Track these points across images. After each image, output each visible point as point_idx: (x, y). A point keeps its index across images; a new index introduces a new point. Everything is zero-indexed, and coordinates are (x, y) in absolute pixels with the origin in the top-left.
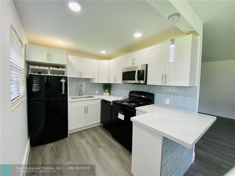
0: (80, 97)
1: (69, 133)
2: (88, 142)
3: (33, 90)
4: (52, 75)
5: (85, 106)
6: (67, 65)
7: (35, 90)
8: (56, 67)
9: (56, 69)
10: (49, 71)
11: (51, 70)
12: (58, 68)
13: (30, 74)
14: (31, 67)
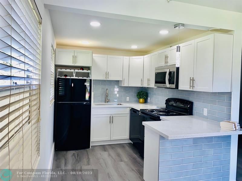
0: (107, 103)
1: (91, 145)
2: (109, 155)
3: (60, 93)
4: (77, 78)
5: (110, 115)
6: (91, 66)
7: (61, 93)
8: (81, 69)
9: (81, 71)
10: (74, 73)
11: (76, 72)
12: (83, 70)
13: (58, 78)
14: (59, 70)
